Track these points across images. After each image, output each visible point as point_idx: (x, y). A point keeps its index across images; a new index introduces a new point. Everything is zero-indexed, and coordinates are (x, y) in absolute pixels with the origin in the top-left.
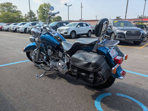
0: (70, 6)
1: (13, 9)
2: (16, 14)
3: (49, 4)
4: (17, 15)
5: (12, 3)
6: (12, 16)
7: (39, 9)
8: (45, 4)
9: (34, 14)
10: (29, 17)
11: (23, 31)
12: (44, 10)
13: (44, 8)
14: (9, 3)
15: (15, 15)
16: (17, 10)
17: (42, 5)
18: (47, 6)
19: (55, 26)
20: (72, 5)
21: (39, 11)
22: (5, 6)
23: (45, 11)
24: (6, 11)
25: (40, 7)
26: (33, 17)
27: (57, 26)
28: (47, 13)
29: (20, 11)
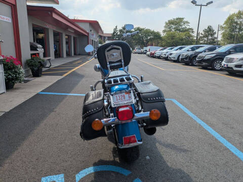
1: (183, 26)
2: (185, 33)
4: (185, 35)
5: (183, 19)
6: (178, 36)
9: (214, 32)
10: (204, 37)
11: (176, 59)
12: (236, 23)
14: (180, 19)
15: (183, 35)
16: (188, 27)
17: (233, 15)
22: (173, 24)
23: (238, 24)
24: (173, 30)
25: (229, 18)
26: (210, 38)
29: (192, 29)
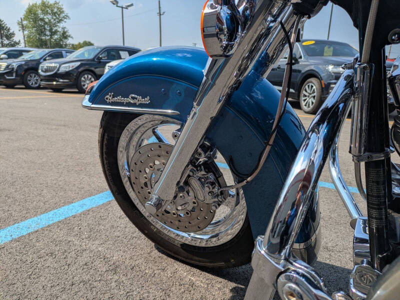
0: (127, 7)
3: (56, 3)
7: (26, 18)
8: (44, 4)
9: (11, 31)
13: (41, 16)
18: (52, 11)
19: (93, 60)
20: (132, 5)
21: (25, 23)
26: (6, 41)
27: (99, 59)
28: (51, 30)
